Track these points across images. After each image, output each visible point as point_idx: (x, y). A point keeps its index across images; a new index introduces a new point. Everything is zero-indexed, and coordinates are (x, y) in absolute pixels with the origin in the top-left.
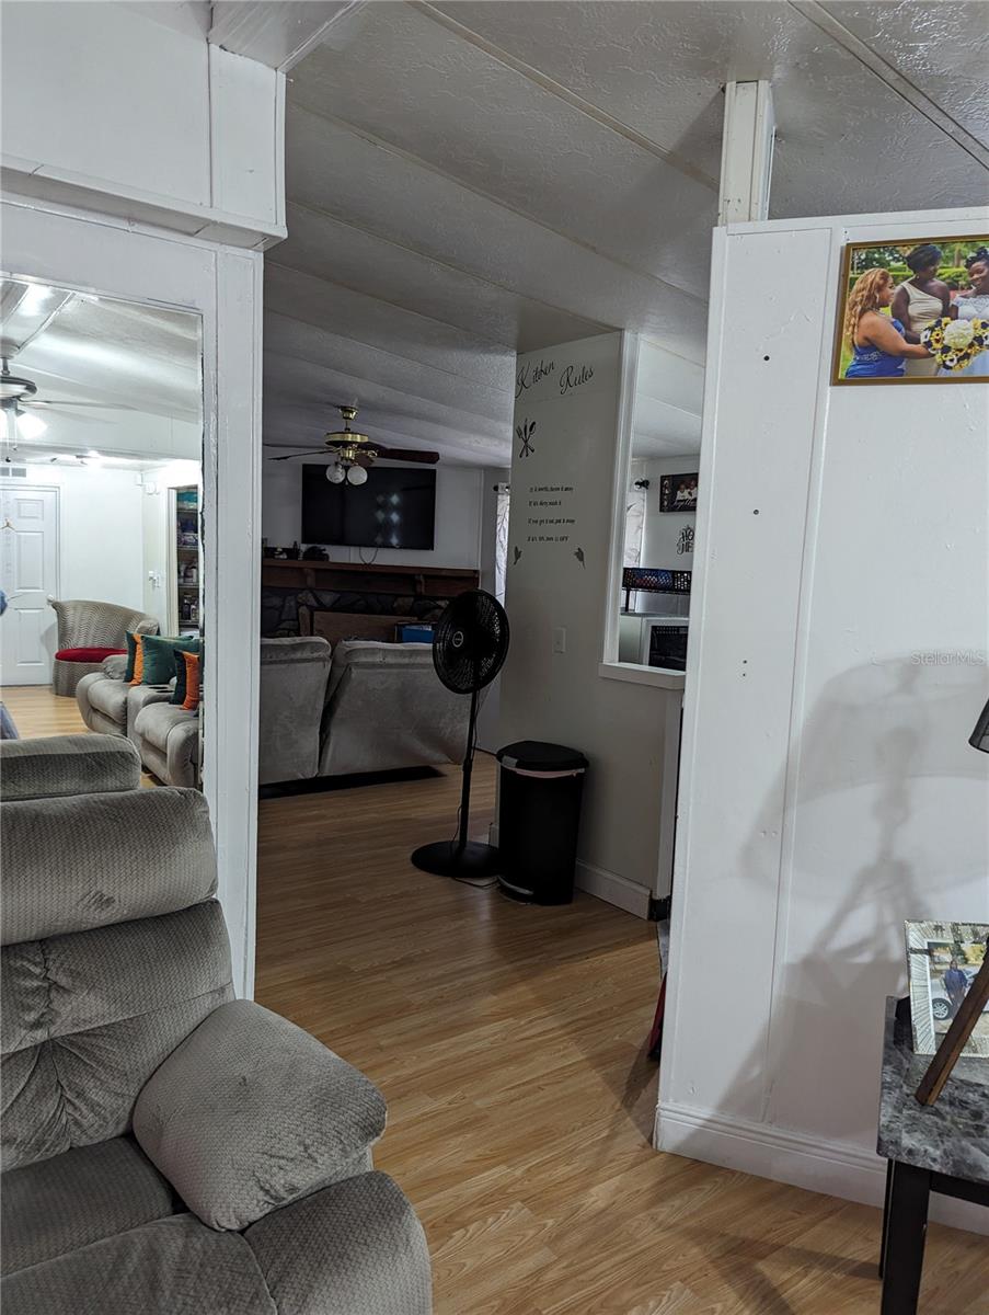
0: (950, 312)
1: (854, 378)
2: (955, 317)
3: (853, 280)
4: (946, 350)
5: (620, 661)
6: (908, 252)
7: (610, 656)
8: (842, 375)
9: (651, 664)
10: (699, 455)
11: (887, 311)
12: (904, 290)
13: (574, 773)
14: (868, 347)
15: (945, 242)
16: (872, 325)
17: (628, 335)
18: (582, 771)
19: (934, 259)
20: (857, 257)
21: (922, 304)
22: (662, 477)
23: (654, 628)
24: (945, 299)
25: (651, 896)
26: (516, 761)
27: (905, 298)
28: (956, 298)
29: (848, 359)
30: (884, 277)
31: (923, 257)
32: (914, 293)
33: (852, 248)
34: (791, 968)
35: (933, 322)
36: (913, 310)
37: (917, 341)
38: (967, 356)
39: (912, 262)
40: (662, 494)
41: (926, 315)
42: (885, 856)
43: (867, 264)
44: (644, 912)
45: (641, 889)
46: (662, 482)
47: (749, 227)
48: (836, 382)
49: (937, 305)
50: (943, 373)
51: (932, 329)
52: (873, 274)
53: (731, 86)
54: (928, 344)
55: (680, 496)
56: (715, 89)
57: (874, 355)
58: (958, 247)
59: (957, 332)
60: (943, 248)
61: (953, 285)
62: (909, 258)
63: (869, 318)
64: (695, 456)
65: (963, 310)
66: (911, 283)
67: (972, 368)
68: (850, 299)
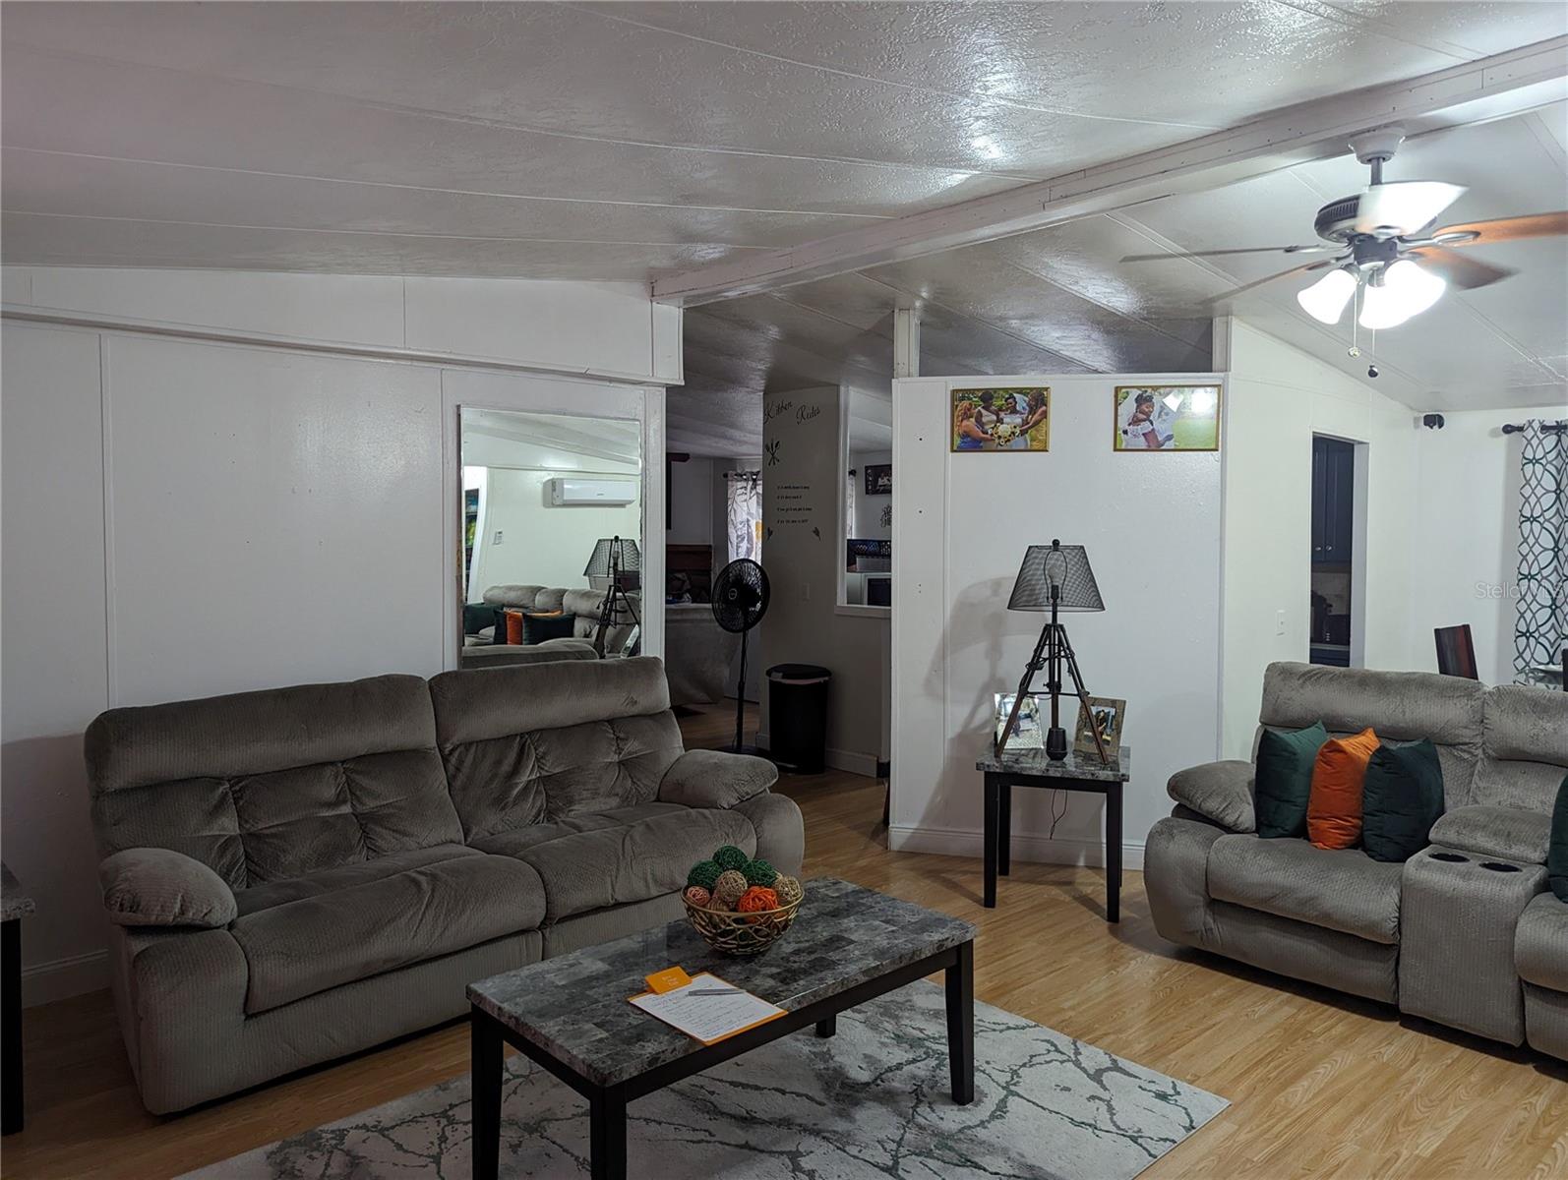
0: (1000, 421)
1: (960, 450)
2: (1002, 423)
3: (957, 406)
4: (1000, 437)
5: (848, 603)
6: (980, 395)
7: (842, 600)
8: (955, 448)
9: (869, 604)
10: (891, 451)
11: (973, 420)
12: (979, 411)
13: (821, 680)
14: (965, 435)
15: (996, 390)
16: (967, 426)
17: (842, 389)
18: (827, 678)
19: (991, 398)
20: (958, 396)
21: (988, 417)
22: (866, 467)
23: (870, 581)
24: (998, 415)
25: (878, 761)
26: (781, 674)
27: (980, 414)
28: (1002, 415)
29: (958, 441)
30: (970, 404)
31: (987, 397)
32: (983, 411)
33: (954, 392)
34: (952, 740)
35: (993, 425)
36: (984, 420)
37: (987, 433)
38: (1009, 440)
39: (982, 398)
40: (867, 481)
41: (991, 422)
42: (993, 676)
43: (962, 399)
44: (873, 772)
45: (870, 757)
46: (866, 471)
47: (908, 379)
48: (953, 451)
49: (995, 418)
50: (999, 448)
51: (993, 428)
52: (966, 403)
53: (896, 311)
54: (992, 435)
55: (880, 482)
56: (889, 311)
57: (969, 439)
58: (1001, 392)
59: (1004, 429)
60: (995, 392)
61: (1000, 410)
62: (980, 397)
63: (965, 423)
64: (889, 451)
65: (1005, 420)
66: (983, 408)
67: (1011, 446)
68: (956, 414)
